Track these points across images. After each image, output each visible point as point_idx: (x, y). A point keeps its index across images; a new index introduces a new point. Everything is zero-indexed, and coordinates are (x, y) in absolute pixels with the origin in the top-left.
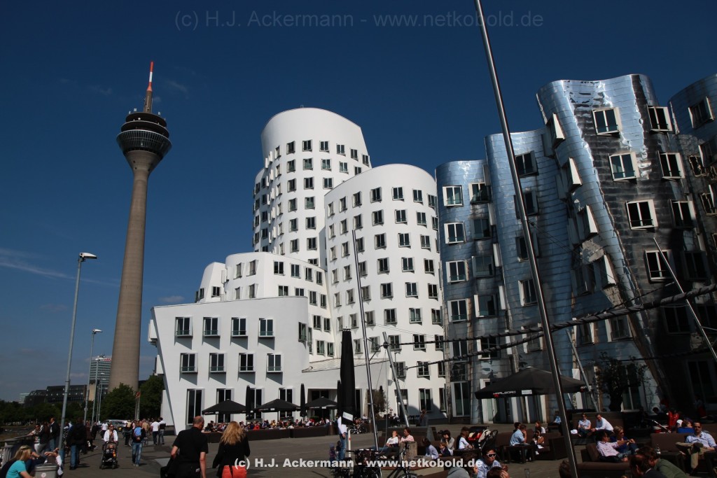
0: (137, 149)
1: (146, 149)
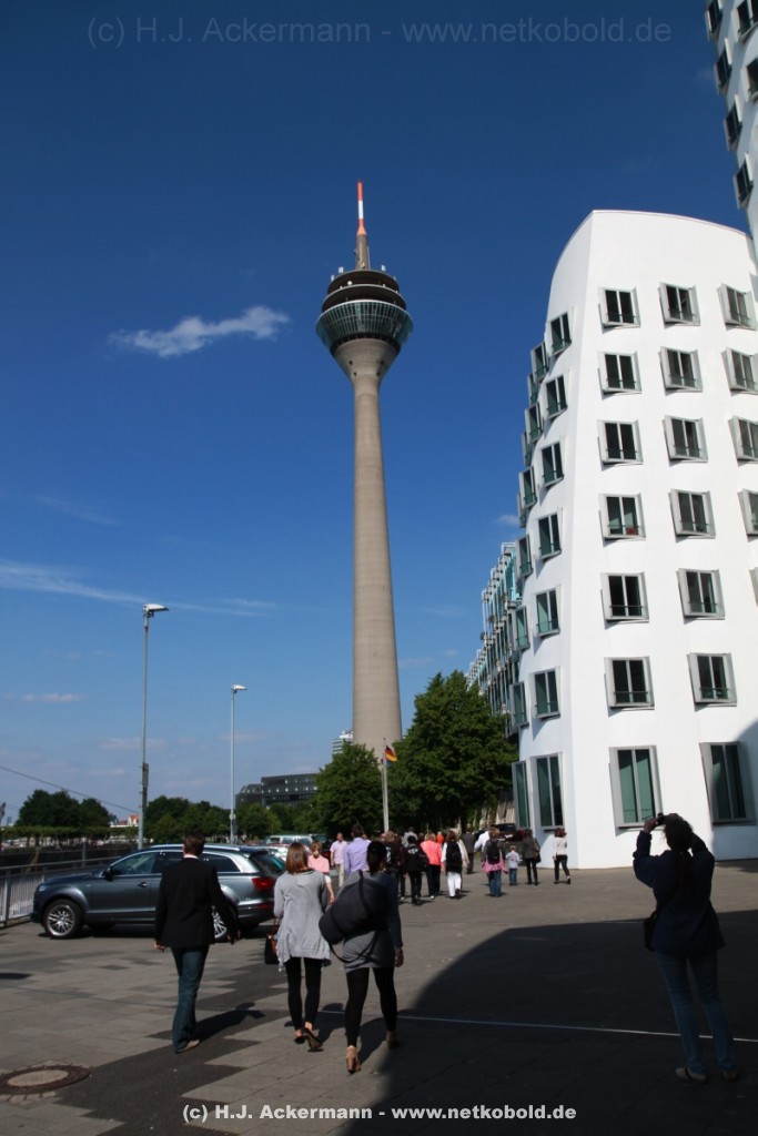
0: (353, 337)
1: (369, 335)
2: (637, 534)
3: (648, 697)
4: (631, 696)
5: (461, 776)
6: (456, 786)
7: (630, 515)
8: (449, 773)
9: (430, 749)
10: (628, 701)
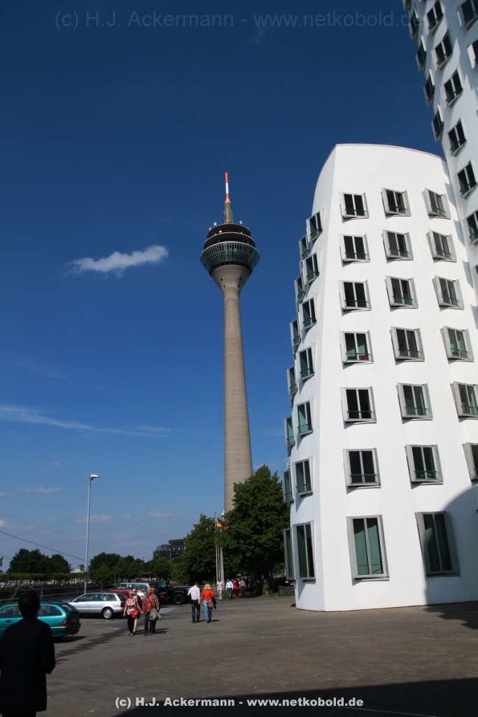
0: (223, 264)
2: (368, 359)
3: (376, 478)
4: (363, 478)
5: (263, 539)
6: (260, 546)
7: (363, 346)
8: (255, 537)
9: (243, 521)
10: (361, 481)
